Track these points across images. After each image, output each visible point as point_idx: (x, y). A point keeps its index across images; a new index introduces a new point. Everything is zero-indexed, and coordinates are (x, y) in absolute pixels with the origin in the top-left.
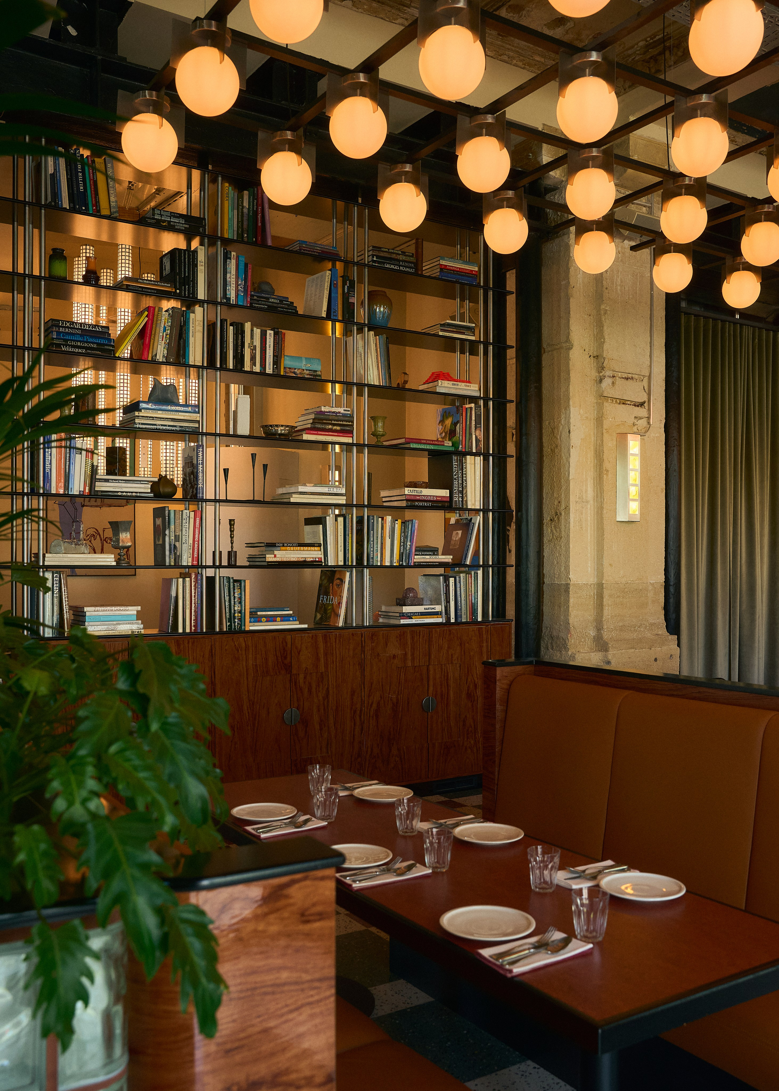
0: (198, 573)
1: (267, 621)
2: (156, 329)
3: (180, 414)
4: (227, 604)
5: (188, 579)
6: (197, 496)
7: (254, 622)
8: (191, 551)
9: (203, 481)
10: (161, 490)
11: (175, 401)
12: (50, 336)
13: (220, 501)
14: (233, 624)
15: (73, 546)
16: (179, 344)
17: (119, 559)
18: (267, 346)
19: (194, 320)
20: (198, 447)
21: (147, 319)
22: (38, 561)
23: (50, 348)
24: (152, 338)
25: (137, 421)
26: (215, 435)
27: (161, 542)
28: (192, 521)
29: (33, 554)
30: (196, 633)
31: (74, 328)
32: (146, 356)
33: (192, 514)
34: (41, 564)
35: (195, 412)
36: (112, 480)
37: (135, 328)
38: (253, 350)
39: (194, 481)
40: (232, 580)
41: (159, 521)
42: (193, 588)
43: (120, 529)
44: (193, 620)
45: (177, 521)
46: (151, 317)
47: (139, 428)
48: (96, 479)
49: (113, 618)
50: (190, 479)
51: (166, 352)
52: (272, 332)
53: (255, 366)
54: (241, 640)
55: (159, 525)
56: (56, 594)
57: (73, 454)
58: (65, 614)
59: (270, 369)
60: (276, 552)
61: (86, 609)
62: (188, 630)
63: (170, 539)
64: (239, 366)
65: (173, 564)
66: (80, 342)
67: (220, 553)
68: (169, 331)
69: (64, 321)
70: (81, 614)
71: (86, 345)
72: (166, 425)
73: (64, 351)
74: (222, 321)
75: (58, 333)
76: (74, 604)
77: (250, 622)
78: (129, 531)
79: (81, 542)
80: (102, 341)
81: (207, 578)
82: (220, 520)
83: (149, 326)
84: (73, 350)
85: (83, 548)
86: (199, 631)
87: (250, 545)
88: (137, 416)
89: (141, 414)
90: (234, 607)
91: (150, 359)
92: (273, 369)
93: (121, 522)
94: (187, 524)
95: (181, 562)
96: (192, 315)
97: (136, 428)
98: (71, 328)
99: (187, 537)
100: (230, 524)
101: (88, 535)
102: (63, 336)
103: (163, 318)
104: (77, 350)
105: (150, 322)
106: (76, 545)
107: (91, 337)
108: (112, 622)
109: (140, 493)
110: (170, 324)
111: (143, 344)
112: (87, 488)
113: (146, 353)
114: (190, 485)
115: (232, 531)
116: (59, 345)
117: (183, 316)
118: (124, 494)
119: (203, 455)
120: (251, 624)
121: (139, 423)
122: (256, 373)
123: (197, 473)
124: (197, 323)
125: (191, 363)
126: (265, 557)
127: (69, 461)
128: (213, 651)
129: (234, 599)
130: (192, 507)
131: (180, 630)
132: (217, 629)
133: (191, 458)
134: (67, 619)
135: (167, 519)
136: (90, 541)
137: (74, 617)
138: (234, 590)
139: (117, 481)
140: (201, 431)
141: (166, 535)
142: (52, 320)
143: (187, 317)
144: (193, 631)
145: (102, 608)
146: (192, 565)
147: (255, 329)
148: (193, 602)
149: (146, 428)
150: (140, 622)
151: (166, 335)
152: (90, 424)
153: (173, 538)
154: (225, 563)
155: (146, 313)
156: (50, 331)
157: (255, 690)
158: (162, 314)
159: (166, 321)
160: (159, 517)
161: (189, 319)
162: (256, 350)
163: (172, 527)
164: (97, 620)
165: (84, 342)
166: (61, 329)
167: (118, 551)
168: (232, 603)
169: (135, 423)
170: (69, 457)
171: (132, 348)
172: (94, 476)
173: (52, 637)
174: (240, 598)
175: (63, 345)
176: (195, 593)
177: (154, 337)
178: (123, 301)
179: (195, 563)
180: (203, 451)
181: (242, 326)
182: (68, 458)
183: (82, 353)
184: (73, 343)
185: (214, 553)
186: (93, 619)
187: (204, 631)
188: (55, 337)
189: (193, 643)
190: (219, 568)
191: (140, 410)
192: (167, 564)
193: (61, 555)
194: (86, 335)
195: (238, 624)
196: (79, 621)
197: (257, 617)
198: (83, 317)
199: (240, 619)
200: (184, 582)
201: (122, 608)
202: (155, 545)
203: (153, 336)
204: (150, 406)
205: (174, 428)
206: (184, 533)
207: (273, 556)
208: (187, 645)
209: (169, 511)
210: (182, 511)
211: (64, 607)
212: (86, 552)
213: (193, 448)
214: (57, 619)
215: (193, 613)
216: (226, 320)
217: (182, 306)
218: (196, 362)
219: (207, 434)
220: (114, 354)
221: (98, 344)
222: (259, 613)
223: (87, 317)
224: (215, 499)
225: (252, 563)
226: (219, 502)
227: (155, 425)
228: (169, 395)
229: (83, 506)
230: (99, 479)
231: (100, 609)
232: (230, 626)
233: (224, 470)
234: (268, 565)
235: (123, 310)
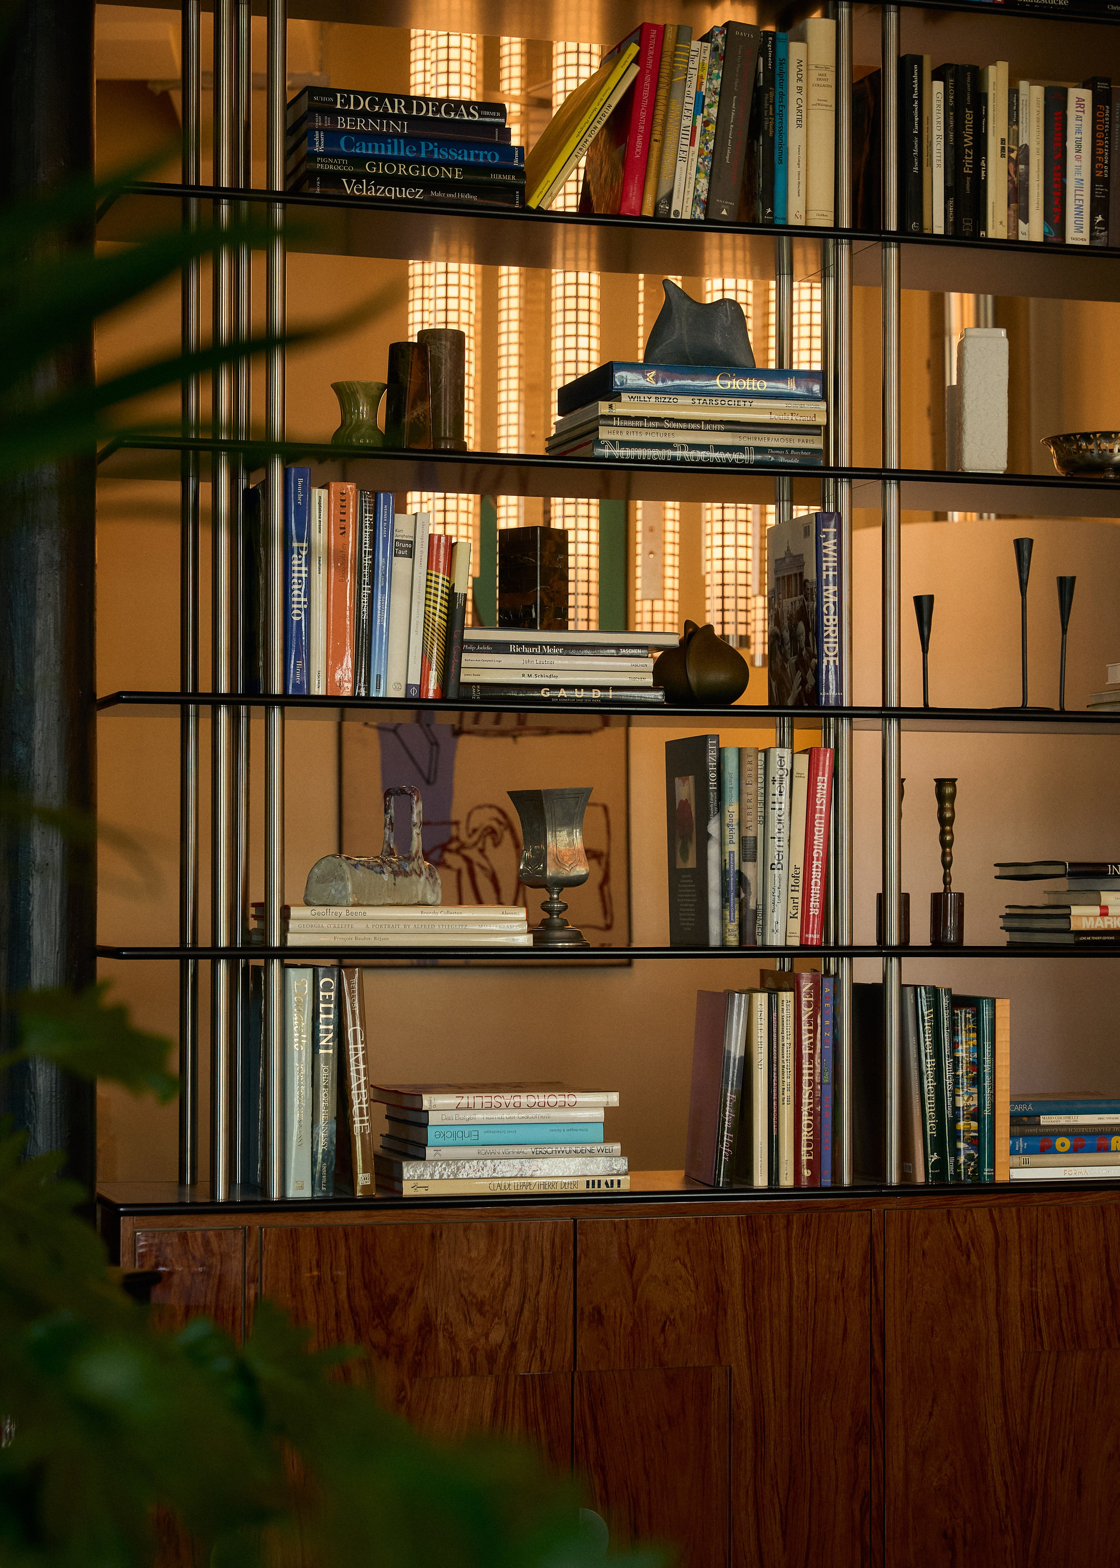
0: (827, 971)
1: (1075, 1149)
2: (667, 106)
3: (757, 403)
4: (929, 1084)
5: (786, 997)
6: (818, 697)
7: (1027, 1152)
8: (799, 895)
9: (841, 643)
10: (692, 677)
11: (740, 357)
12: (305, 148)
13: (902, 714)
14: (950, 1160)
15: (386, 877)
16: (750, 154)
17: (544, 923)
18: (1071, 145)
19: (806, 65)
20: (821, 520)
21: (635, 70)
22: (265, 931)
23: (306, 188)
24: (657, 136)
25: (604, 434)
26: (883, 475)
27: (691, 863)
28: (801, 785)
29: (254, 905)
30: (815, 1189)
31: (386, 116)
32: (633, 202)
33: (802, 762)
34: (276, 943)
35: (810, 398)
36: (520, 644)
37: (596, 105)
38: (1016, 162)
39: (807, 644)
40: (945, 1002)
41: (686, 789)
42: (805, 1027)
43: (548, 816)
44: (804, 1143)
45: (749, 789)
46: (650, 64)
47: (612, 459)
48: (463, 642)
49: (522, 1134)
50: (794, 638)
51: (704, 183)
52: (1086, 94)
53: (1026, 221)
54: (980, 1216)
55: (684, 803)
56: (327, 1047)
57: (385, 556)
58: (357, 1119)
59: (1079, 229)
60: (1107, 898)
61: (428, 1101)
62: (787, 1180)
63: (722, 852)
64: (967, 225)
65: (733, 940)
66: (407, 161)
67: (905, 900)
68: (714, 111)
69: (349, 92)
70: (412, 1116)
71: (426, 172)
72: (705, 447)
73: (353, 197)
74: (902, 62)
75: (332, 135)
76: (386, 1081)
77: (1013, 1152)
78: (581, 825)
79: (414, 865)
80: (484, 157)
81: (859, 990)
82: (901, 781)
83: (646, 93)
84: (382, 192)
85: (420, 887)
86: (827, 1181)
87: (1011, 871)
88: (604, 417)
89: (619, 409)
90: (954, 1095)
91: (648, 211)
92: (1092, 230)
93: (549, 792)
94: (785, 798)
95: (763, 934)
96: (796, 50)
97: (602, 459)
98: (375, 116)
99: (784, 843)
100: (941, 797)
101: (475, 831)
102: (349, 144)
103: (694, 64)
104: (394, 193)
105: (648, 78)
106: (395, 874)
107: (445, 143)
108: (516, 1149)
109: (616, 688)
110: (717, 83)
111: (625, 161)
112: (433, 675)
113: (633, 191)
114: (793, 659)
115: (945, 822)
116: (333, 178)
117: (763, 52)
118: (563, 693)
119: (839, 551)
120: (1016, 1160)
121: (613, 442)
122: (1030, 247)
123: (819, 614)
124: (814, 74)
125: (793, 221)
126: (1067, 916)
127: (372, 582)
128: (879, 1257)
129: (955, 1068)
130: (806, 737)
131: (760, 1180)
132: (894, 1178)
133: (798, 560)
134: (363, 1135)
135: (713, 782)
136: (482, 851)
137: (391, 1127)
138: (954, 1033)
139: (538, 650)
140: (832, 464)
141: (708, 836)
142: (311, 91)
143: (780, 55)
144: (804, 1183)
145: (486, 1099)
146: (802, 947)
147: (1023, 85)
148: (806, 1078)
149: (636, 460)
150: (617, 1147)
151: (706, 123)
152: (446, 451)
153: (734, 848)
154: (920, 935)
155: (633, 49)
156: (304, 127)
157: (1031, 1399)
158: (689, 50)
159: (705, 76)
160: (684, 774)
161: (785, 61)
162: (1027, 164)
163: (732, 808)
164: (467, 1140)
165: (421, 162)
166: (342, 123)
167: (541, 895)
168: (948, 1081)
169: (598, 443)
170: (373, 567)
171: (589, 177)
172: (457, 631)
173: (312, 1201)
174: (976, 1065)
175: (349, 176)
176: (813, 1046)
177: (663, 134)
178: (572, 15)
179: (814, 937)
180: (839, 535)
181: (978, 77)
182: (366, 571)
183: (414, 202)
184: (383, 169)
185: (882, 899)
186: (455, 1135)
187: (846, 1181)
188: (319, 148)
189: (806, 1226)
190: (899, 956)
191: (614, 396)
192: (714, 941)
193: (342, 911)
194: (424, 139)
195: (969, 1157)
196: (406, 1141)
197: (1039, 1135)
198: (443, 79)
199: (976, 1142)
200: (772, 1008)
201: (552, 1100)
202: (675, 874)
203: (658, 129)
204: (649, 380)
205: (736, 456)
206: (774, 828)
207: (1097, 910)
208: (783, 1234)
209: (720, 751)
210: (766, 752)
211: (354, 1092)
212: (430, 898)
213: (803, 525)
214: (330, 1137)
215: (805, 1119)
216: (919, 60)
217: (762, 18)
218: (812, 214)
219: (853, 474)
220: (524, 201)
221: (467, 167)
222: (1045, 1120)
223: (454, 79)
224: (884, 707)
225: (1018, 937)
226: (899, 717)
227: (669, 446)
228: (718, 340)
229: (458, 732)
230: (476, 643)
231: (478, 1100)
232: (941, 1164)
233: (918, 600)
234: (1079, 944)
235: (572, 46)
